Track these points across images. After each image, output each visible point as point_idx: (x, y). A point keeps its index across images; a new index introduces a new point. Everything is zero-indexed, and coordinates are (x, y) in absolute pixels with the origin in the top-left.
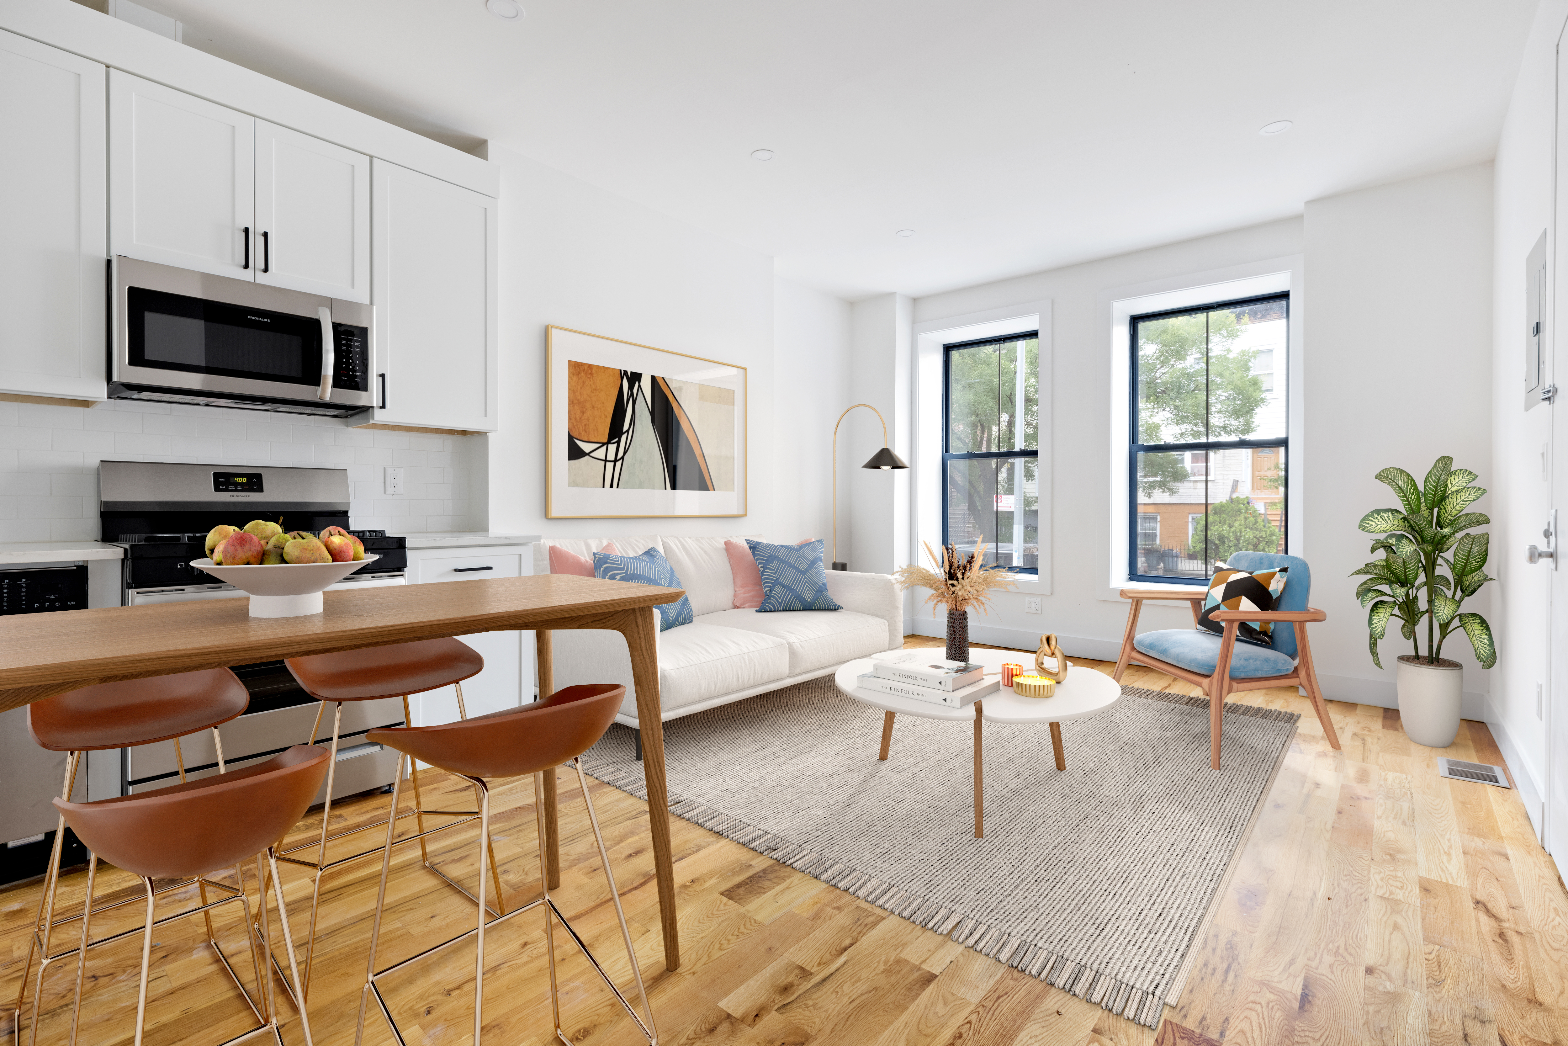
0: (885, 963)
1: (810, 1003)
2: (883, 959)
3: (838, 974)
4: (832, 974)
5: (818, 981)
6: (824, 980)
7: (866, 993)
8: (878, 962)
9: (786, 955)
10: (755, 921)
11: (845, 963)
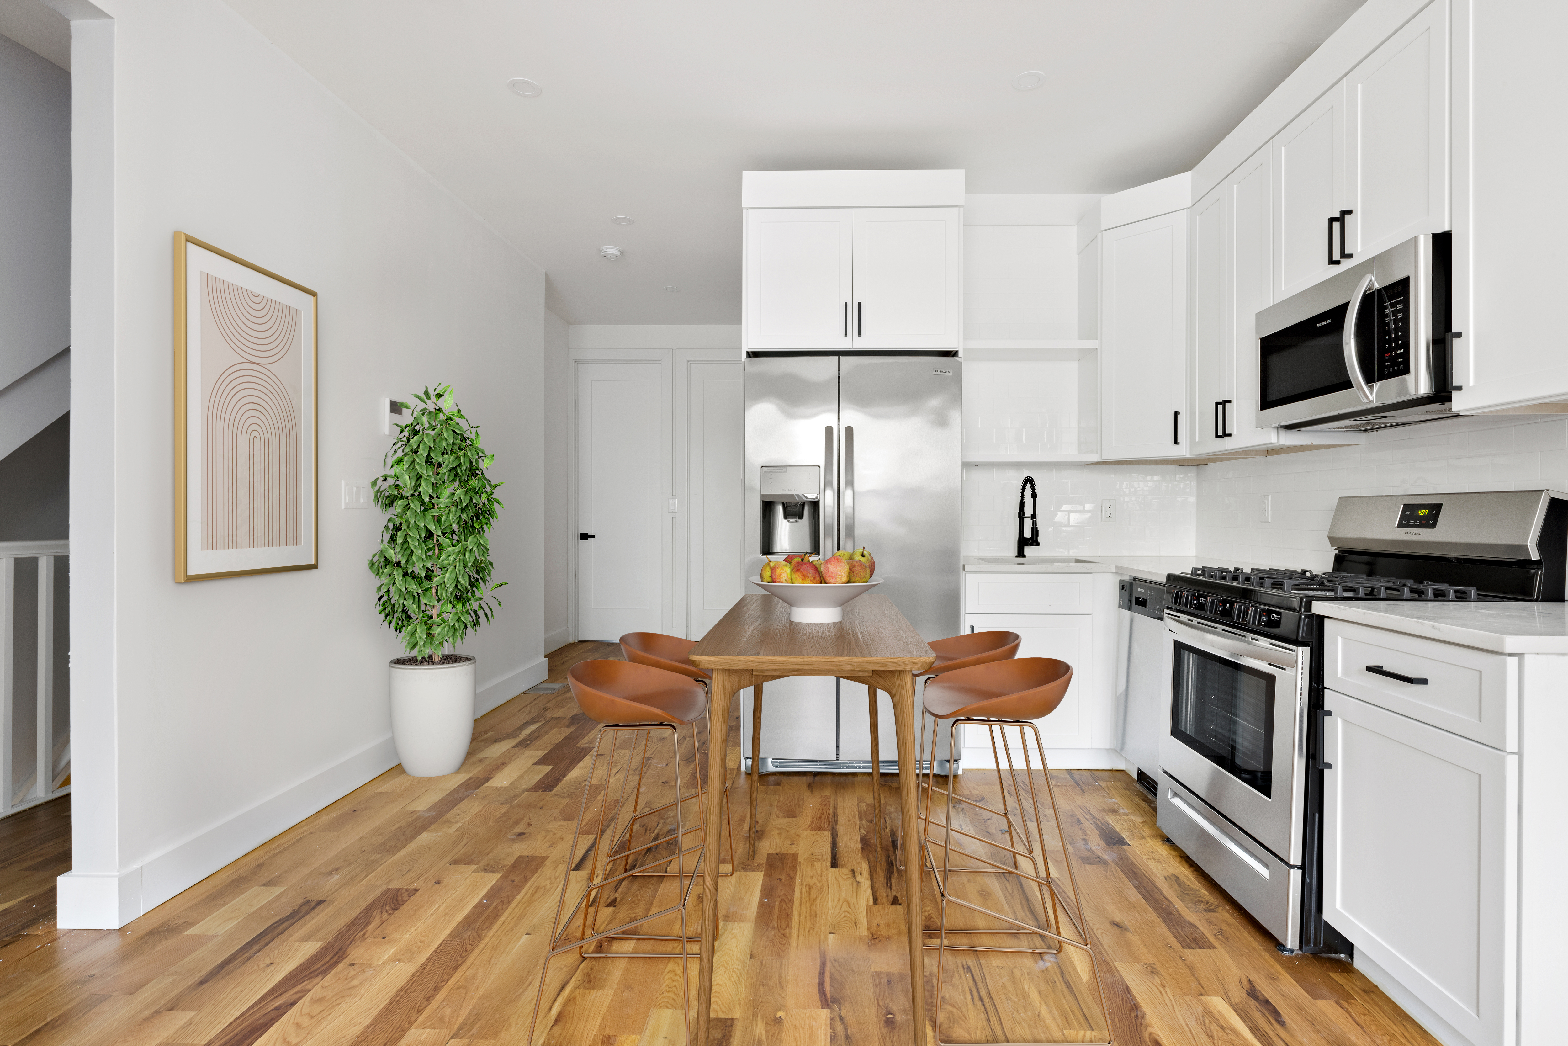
0: (510, 1025)
1: (565, 969)
2: (513, 1029)
3: (552, 997)
4: (558, 995)
5: (568, 985)
6: (563, 987)
7: (520, 995)
8: (517, 1024)
9: (611, 992)
10: (667, 1007)
11: (550, 1009)
